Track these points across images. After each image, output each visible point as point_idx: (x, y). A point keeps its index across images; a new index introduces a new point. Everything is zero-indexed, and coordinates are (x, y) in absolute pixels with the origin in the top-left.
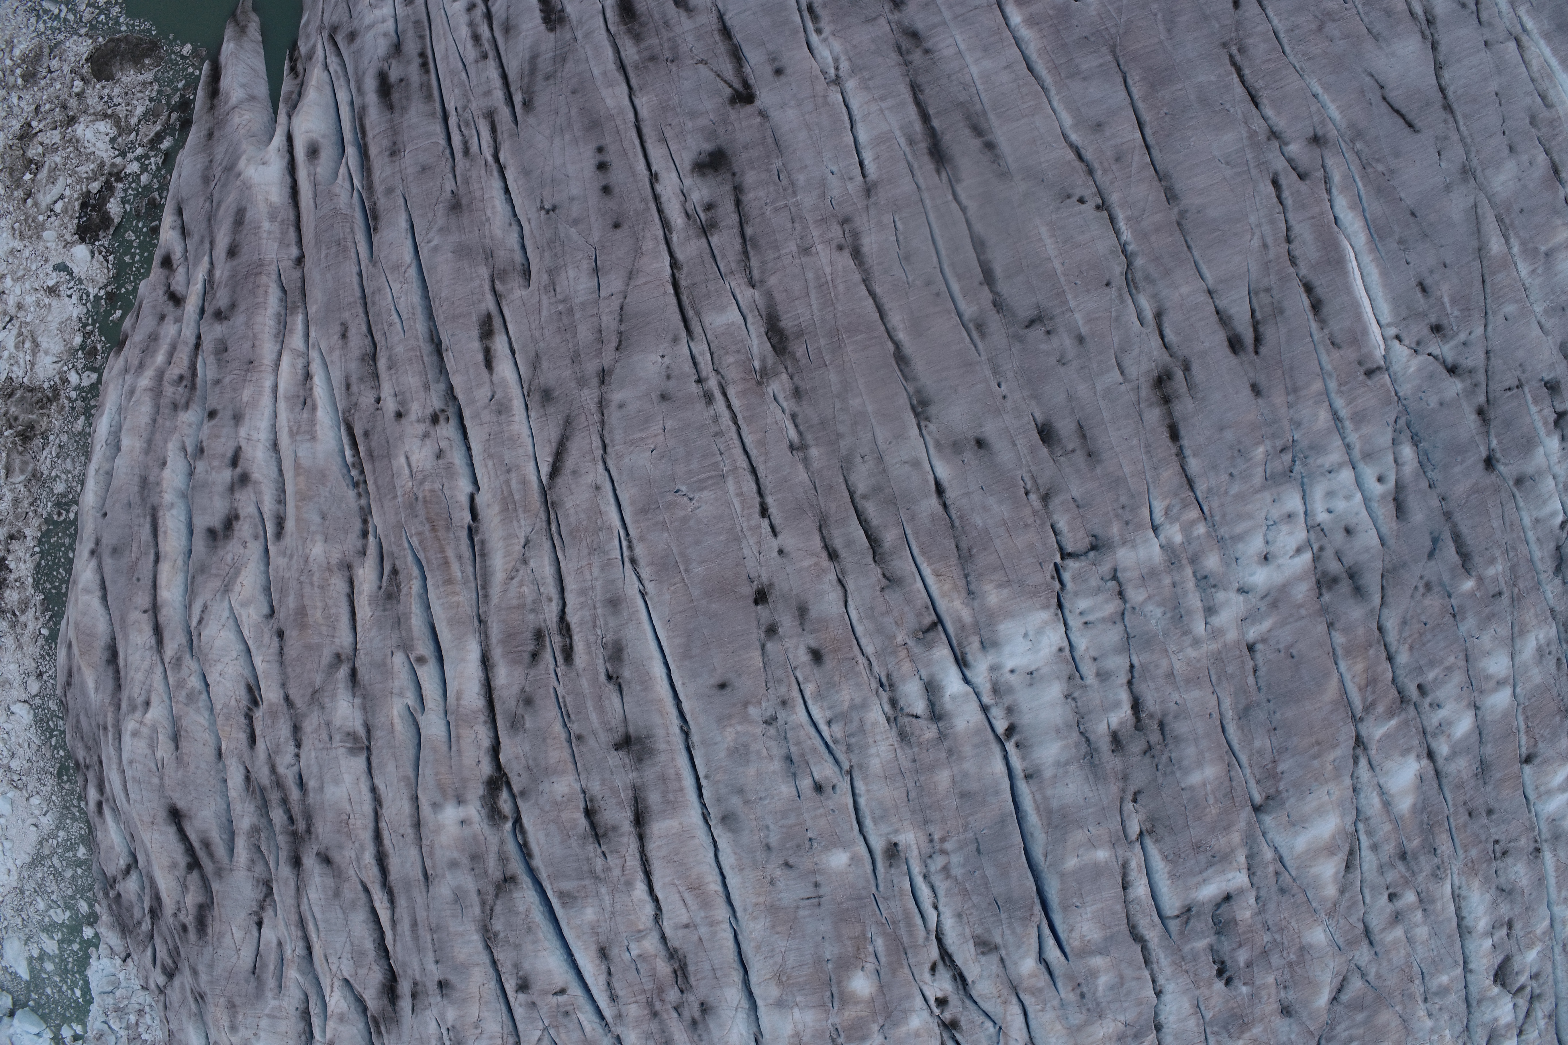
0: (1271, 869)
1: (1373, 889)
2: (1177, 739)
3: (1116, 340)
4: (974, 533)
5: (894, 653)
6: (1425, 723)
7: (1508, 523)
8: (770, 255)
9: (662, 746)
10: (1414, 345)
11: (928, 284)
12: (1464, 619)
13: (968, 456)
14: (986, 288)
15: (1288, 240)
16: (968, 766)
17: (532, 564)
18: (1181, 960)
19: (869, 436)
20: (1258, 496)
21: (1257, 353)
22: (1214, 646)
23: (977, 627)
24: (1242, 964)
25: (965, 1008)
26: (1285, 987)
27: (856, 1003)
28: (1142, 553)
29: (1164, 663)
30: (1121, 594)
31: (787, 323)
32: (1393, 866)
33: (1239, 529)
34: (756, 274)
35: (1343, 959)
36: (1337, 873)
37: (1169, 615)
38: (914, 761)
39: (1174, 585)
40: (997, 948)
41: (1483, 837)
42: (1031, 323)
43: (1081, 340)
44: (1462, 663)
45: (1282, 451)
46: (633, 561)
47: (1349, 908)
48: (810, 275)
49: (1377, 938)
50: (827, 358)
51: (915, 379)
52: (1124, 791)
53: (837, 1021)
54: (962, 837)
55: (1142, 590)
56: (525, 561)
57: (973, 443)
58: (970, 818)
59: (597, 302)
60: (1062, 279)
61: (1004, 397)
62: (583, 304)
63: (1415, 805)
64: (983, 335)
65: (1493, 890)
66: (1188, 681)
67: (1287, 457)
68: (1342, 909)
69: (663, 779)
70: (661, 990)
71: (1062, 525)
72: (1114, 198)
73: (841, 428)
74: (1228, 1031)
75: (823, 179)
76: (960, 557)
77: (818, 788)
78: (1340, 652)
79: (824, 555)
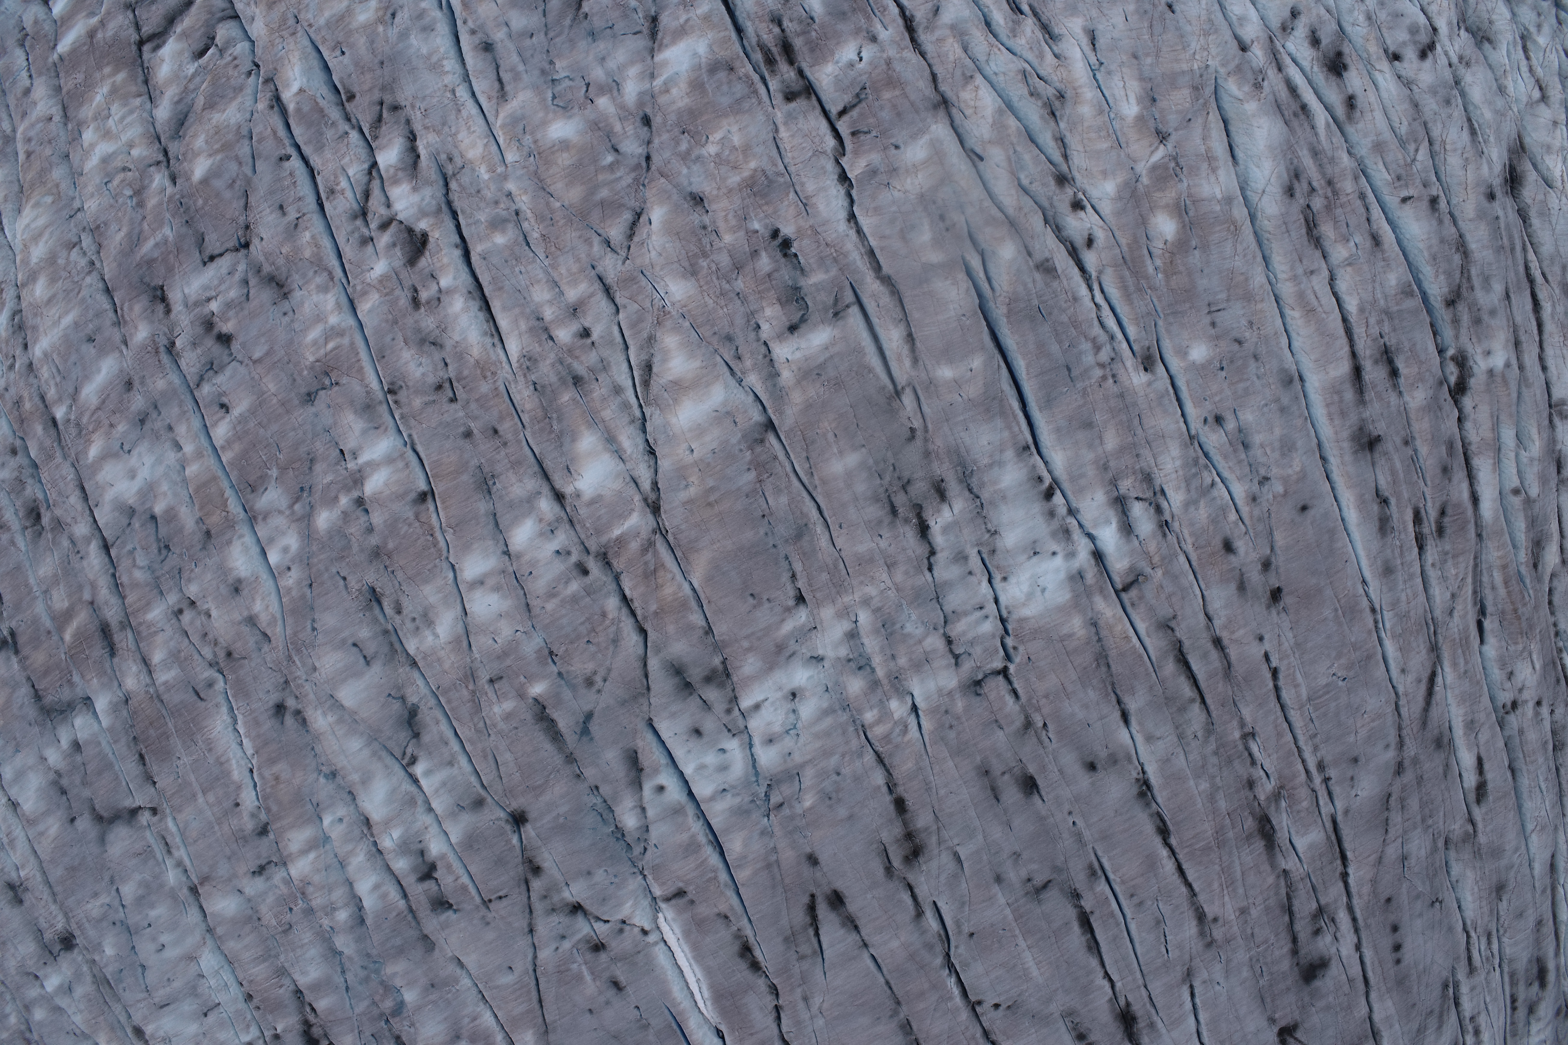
0: (748, 363)
1: (611, 343)
2: (877, 500)
3: (964, 885)
4: (1095, 682)
5: (1163, 559)
6: (572, 532)
7: (490, 757)
8: (1272, 902)
9: (1346, 445)
10: (627, 928)
11: (1141, 904)
12: (539, 651)
13: (1103, 754)
14: (1088, 910)
15: (777, 1008)
16: (1089, 456)
17: (1448, 595)
18: (838, 258)
19: (1191, 757)
20: (809, 757)
21: (813, 896)
22: (847, 599)
23: (1088, 593)
24: (764, 254)
25: (1050, 199)
26: (704, 228)
27: (1167, 206)
28: (931, 685)
29: (899, 577)
30: (949, 641)
31: (1259, 845)
32: (591, 370)
33: (828, 721)
34: (1282, 882)
35: (638, 262)
36: (665, 360)
37: (898, 626)
38: (1137, 456)
39: (893, 657)
40: (1038, 267)
41: (473, 406)
42: (1045, 886)
43: (999, 879)
44: (533, 603)
45: (781, 805)
46: (1373, 610)
47: (640, 320)
48: (1241, 891)
49: (597, 285)
50: (1227, 821)
51: (1151, 815)
52: (926, 440)
53: (1179, 186)
54: (1087, 383)
55: (928, 649)
56: (1453, 596)
57: (1099, 766)
58: (1081, 402)
59: (1405, 832)
60: (1017, 932)
61: (1070, 813)
62: (1415, 828)
63: (574, 440)
64: (1091, 867)
65: (449, 344)
66: (871, 560)
67: (775, 799)
68: (650, 319)
69: (1343, 414)
70: (1328, 208)
71: (1010, 700)
72: (964, 1015)
73: (1214, 760)
74: (767, 177)
75: (1227, 977)
76: (1106, 657)
77: (1219, 420)
78: (693, 604)
79: (1226, 642)
